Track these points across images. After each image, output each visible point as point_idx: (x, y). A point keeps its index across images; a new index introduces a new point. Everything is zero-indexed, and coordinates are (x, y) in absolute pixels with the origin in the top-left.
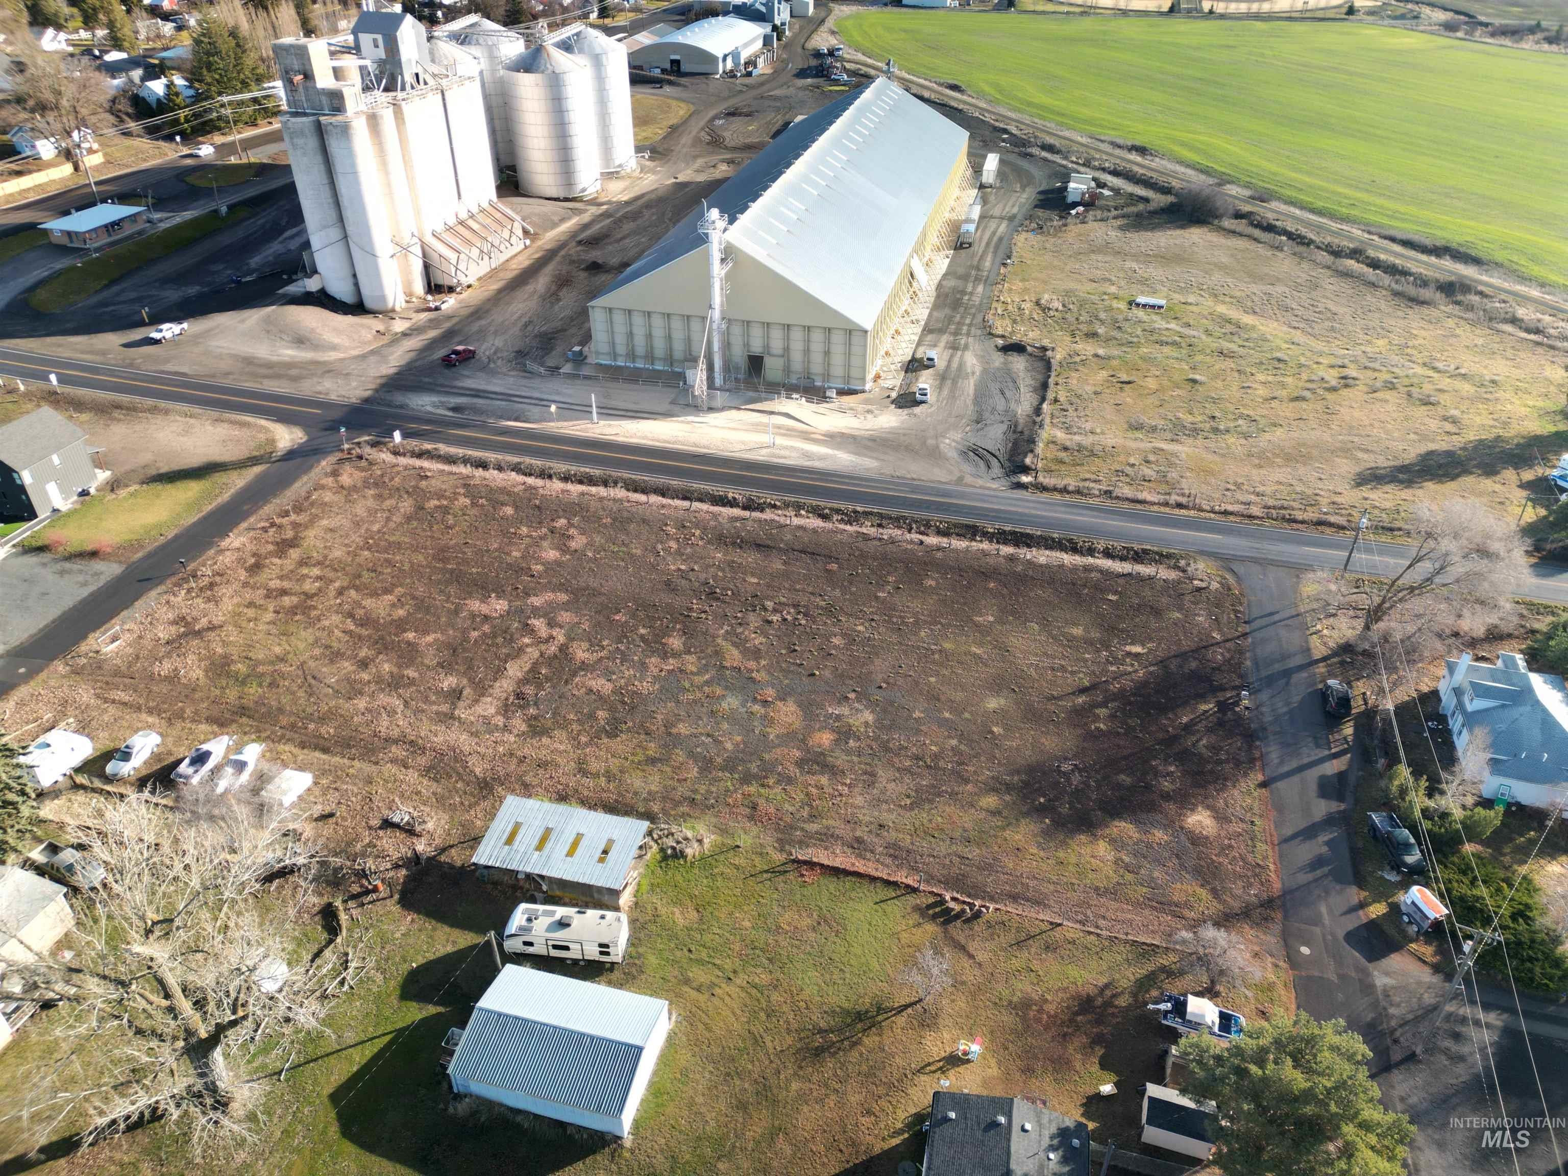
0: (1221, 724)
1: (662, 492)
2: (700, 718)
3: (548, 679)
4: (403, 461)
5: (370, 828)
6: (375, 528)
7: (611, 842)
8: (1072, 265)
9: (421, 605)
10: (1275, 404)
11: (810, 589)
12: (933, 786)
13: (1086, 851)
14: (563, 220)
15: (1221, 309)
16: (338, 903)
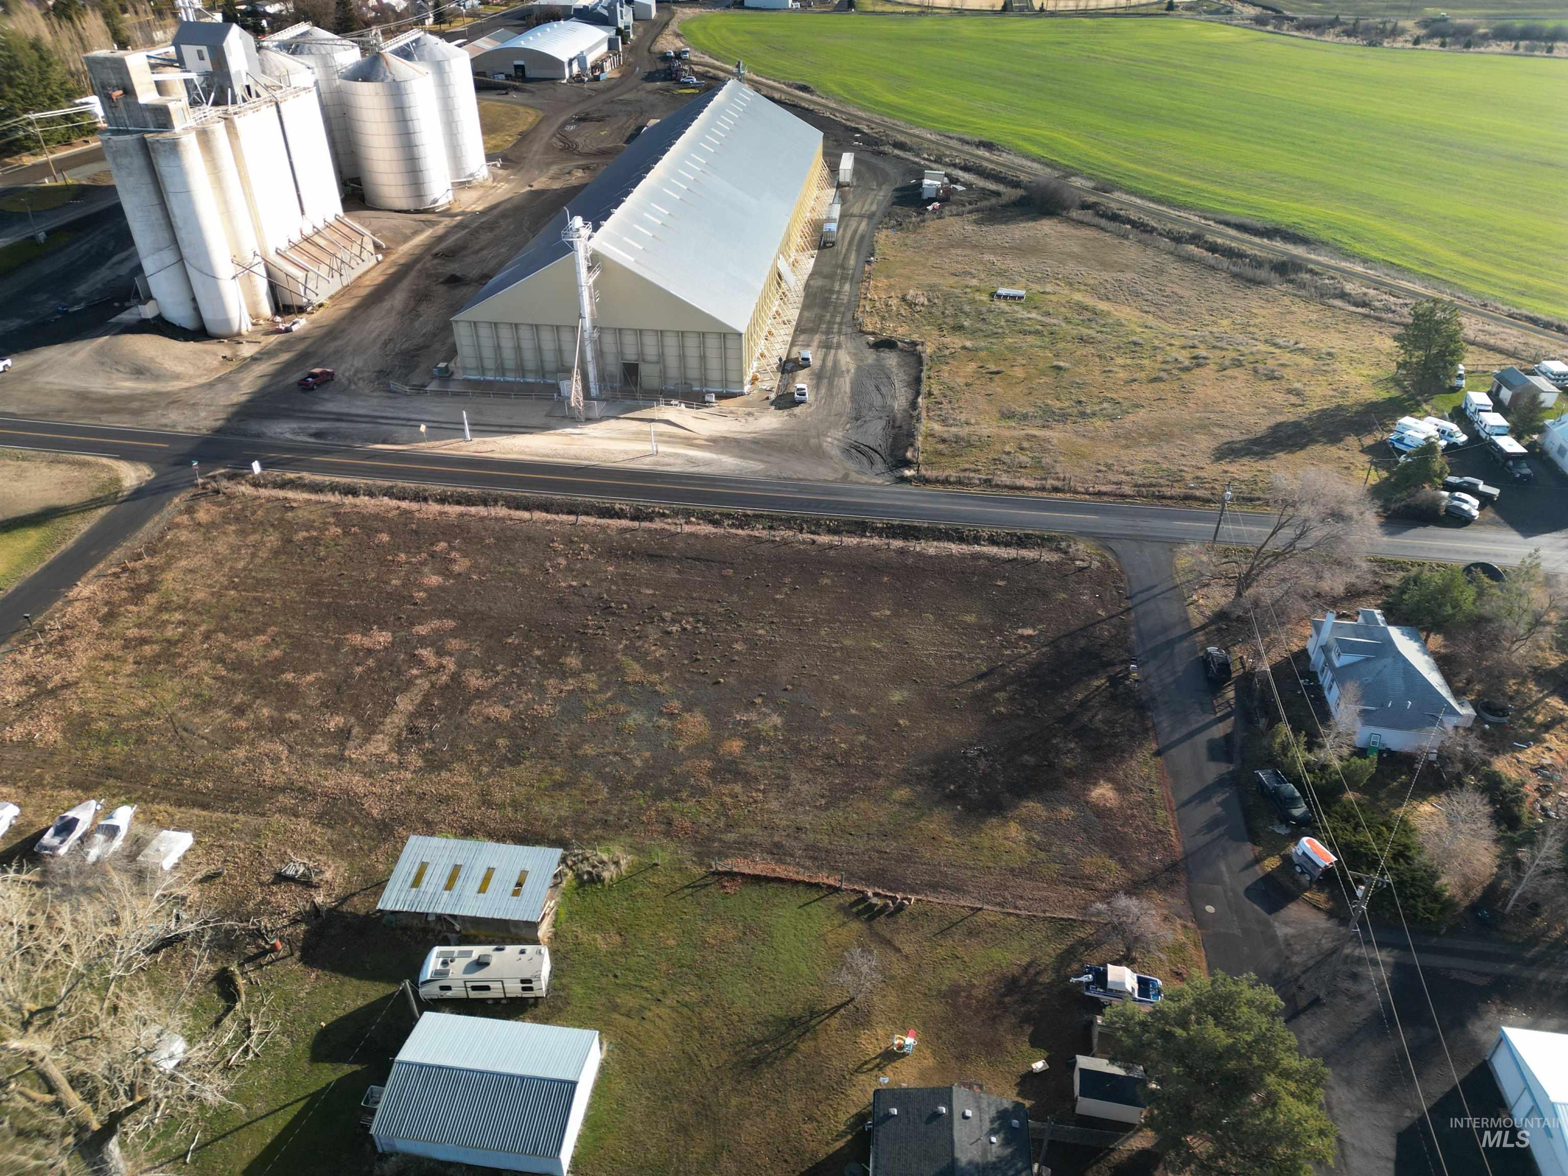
0: (1113, 697)
1: (546, 507)
2: (606, 737)
3: (441, 710)
4: (264, 492)
5: (262, 884)
6: (241, 565)
7: (524, 874)
8: (933, 260)
9: (297, 643)
10: (1135, 386)
11: (707, 596)
12: (846, 784)
13: (997, 833)
14: (416, 233)
15: (1077, 297)
16: (234, 968)
